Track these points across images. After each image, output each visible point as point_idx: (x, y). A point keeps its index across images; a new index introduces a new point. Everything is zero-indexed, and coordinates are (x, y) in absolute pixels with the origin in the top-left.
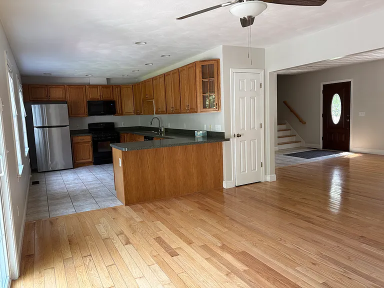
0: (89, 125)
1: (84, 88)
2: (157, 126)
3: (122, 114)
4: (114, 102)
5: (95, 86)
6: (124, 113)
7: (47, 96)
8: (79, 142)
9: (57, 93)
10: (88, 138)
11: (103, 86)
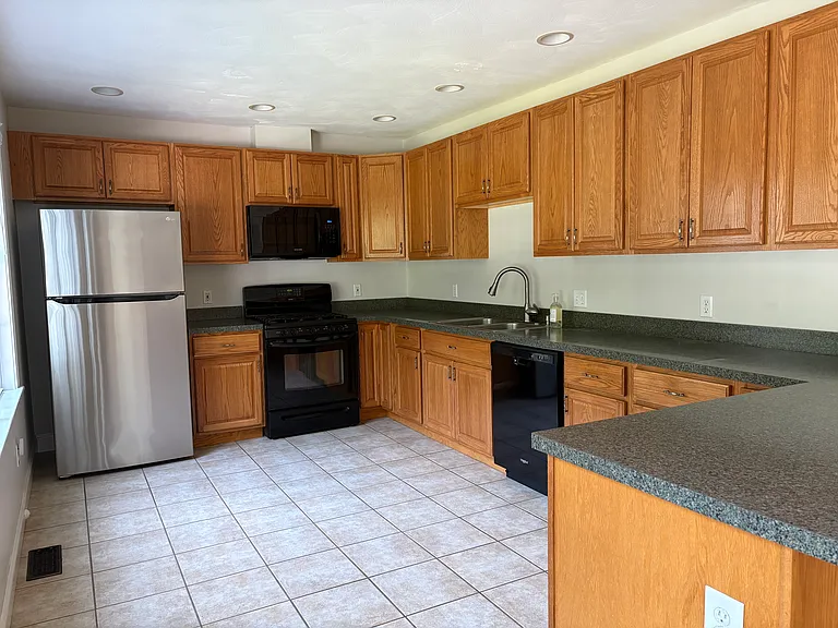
0: (247, 291)
1: (236, 159)
2: (518, 301)
3: (358, 257)
4: (334, 213)
5: (275, 155)
6: (366, 252)
7: (103, 182)
8: (215, 357)
9: (138, 174)
10: (249, 340)
11: (302, 157)
